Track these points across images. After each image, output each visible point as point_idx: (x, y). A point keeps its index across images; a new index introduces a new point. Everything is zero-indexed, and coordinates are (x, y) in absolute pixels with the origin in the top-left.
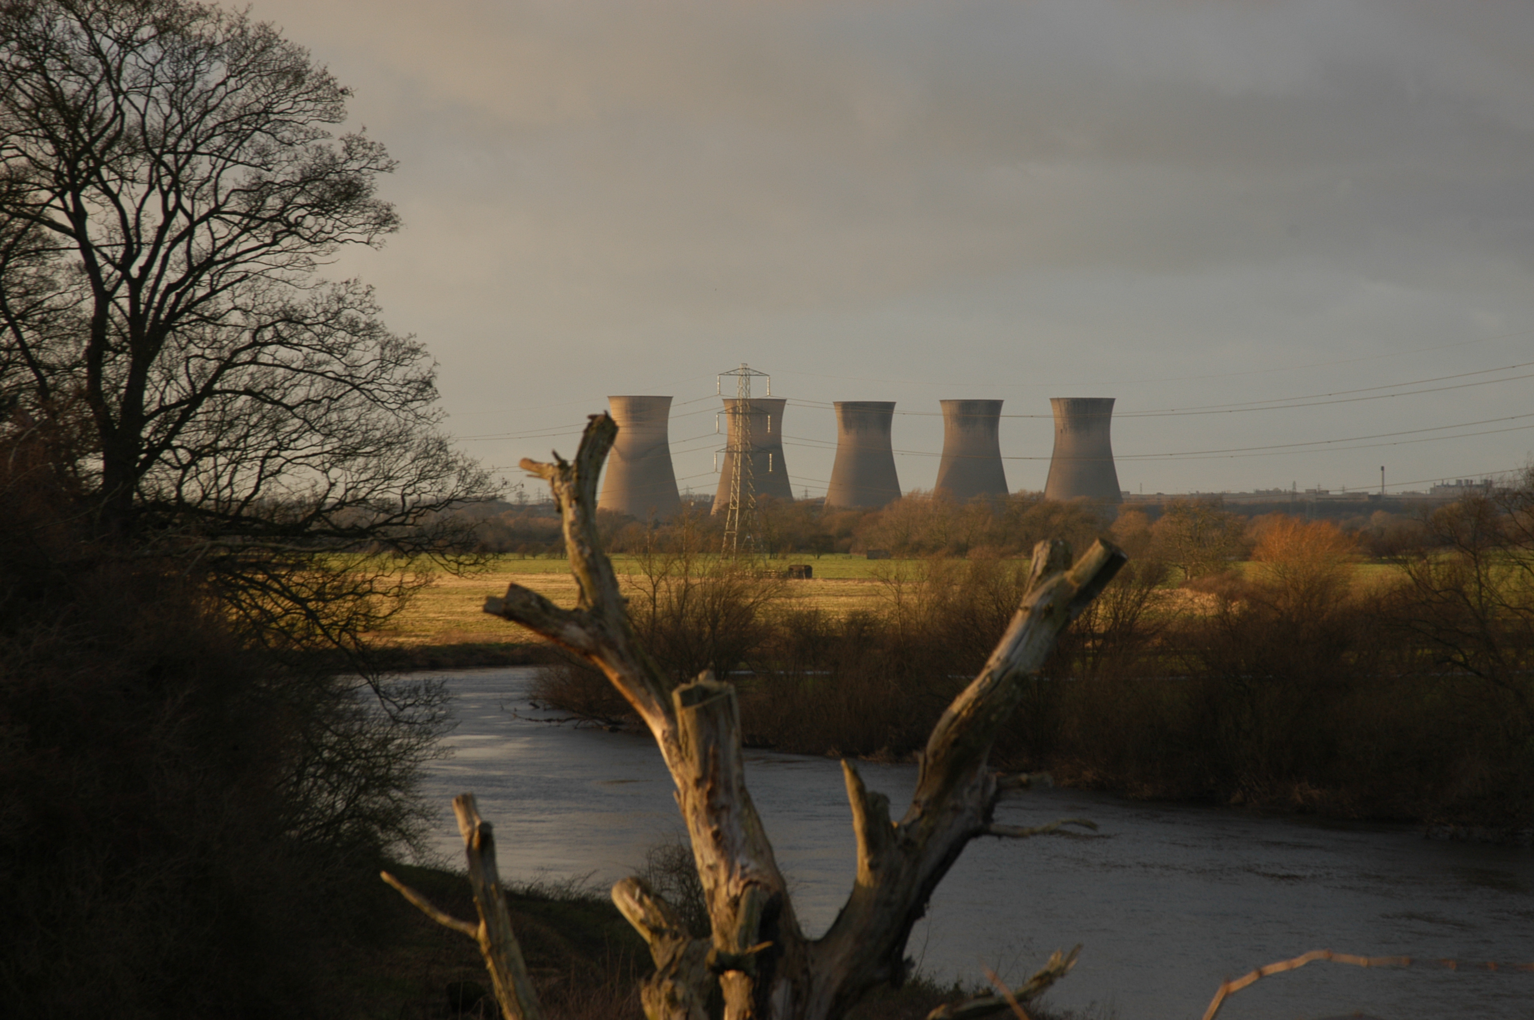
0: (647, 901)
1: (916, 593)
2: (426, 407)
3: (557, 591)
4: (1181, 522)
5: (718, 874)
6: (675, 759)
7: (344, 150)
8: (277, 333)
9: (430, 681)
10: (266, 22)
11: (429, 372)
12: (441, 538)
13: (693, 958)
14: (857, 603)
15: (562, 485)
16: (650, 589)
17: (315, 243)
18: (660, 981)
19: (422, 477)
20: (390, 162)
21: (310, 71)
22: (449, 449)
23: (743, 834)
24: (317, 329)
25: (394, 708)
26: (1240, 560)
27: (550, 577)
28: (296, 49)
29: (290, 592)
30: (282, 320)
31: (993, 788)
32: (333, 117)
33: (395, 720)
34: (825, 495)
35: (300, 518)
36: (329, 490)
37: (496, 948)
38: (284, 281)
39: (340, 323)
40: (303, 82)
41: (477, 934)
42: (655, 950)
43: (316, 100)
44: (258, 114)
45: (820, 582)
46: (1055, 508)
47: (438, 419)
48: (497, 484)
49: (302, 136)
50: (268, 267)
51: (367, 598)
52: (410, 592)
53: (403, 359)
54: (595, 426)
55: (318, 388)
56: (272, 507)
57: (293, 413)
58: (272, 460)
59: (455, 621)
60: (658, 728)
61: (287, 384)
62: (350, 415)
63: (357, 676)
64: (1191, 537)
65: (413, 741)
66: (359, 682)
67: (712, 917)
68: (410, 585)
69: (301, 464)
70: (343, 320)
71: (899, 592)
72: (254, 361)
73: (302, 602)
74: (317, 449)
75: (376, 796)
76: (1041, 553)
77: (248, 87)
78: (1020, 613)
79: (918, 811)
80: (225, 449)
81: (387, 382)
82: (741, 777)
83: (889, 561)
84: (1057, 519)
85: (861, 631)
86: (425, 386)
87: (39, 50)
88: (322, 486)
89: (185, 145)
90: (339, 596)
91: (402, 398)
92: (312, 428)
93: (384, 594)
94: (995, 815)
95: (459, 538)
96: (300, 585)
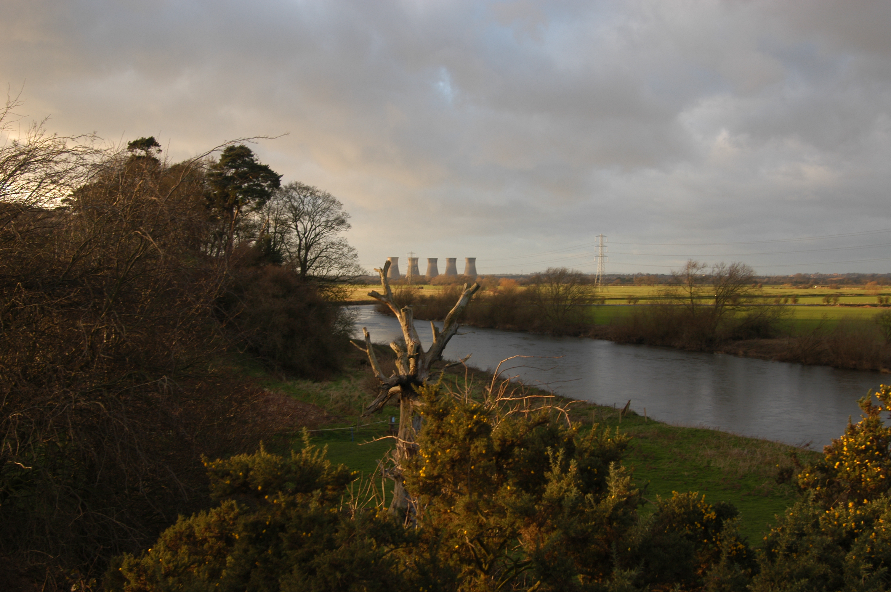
0: (396, 346)
1: (441, 292)
2: (356, 259)
3: (379, 290)
4: (488, 279)
5: (409, 341)
6: (401, 321)
7: (342, 214)
8: (330, 246)
10: (329, 193)
12: (359, 282)
13: (405, 356)
14: (431, 293)
15: (381, 273)
16: (395, 291)
17: (337, 231)
18: (399, 360)
19: (355, 271)
20: (350, 216)
21: (337, 201)
22: (360, 266)
23: (413, 335)
24: (337, 246)
25: (351, 312)
26: (498, 286)
28: (334, 197)
29: (332, 291)
30: (331, 244)
31: (457, 326)
32: (340, 209)
33: (351, 314)
34: (426, 274)
35: (334, 279)
37: (370, 354)
38: (331, 237)
40: (335, 203)
41: (367, 352)
42: (398, 354)
43: (337, 206)
44: (327, 208)
45: (425, 290)
46: (466, 277)
47: (358, 261)
48: (369, 273)
49: (335, 212)
50: (329, 235)
51: (346, 293)
52: (353, 292)
53: (352, 251)
54: (387, 263)
55: (337, 256)
56: (329, 277)
57: (333, 260)
58: (329, 268)
59: (362, 297)
60: (398, 316)
61: (332, 255)
62: (343, 261)
64: (490, 282)
65: (354, 317)
66: (344, 307)
67: (408, 349)
68: (353, 290)
69: (334, 269)
70: (342, 244)
71: (439, 291)
72: (326, 251)
73: (335, 293)
74: (337, 267)
75: (348, 327)
76: (465, 285)
77: (326, 204)
78: (462, 296)
79: (444, 330)
80: (321, 267)
81: (349, 255)
83: (437, 286)
84: (466, 279)
85: (432, 298)
86: (356, 255)
87: (290, 198)
88: (338, 273)
89: (315, 214)
90: (341, 292)
91: (352, 257)
92: (336, 263)
93: (349, 292)
94: (458, 331)
95: (362, 282)
96: (334, 290)
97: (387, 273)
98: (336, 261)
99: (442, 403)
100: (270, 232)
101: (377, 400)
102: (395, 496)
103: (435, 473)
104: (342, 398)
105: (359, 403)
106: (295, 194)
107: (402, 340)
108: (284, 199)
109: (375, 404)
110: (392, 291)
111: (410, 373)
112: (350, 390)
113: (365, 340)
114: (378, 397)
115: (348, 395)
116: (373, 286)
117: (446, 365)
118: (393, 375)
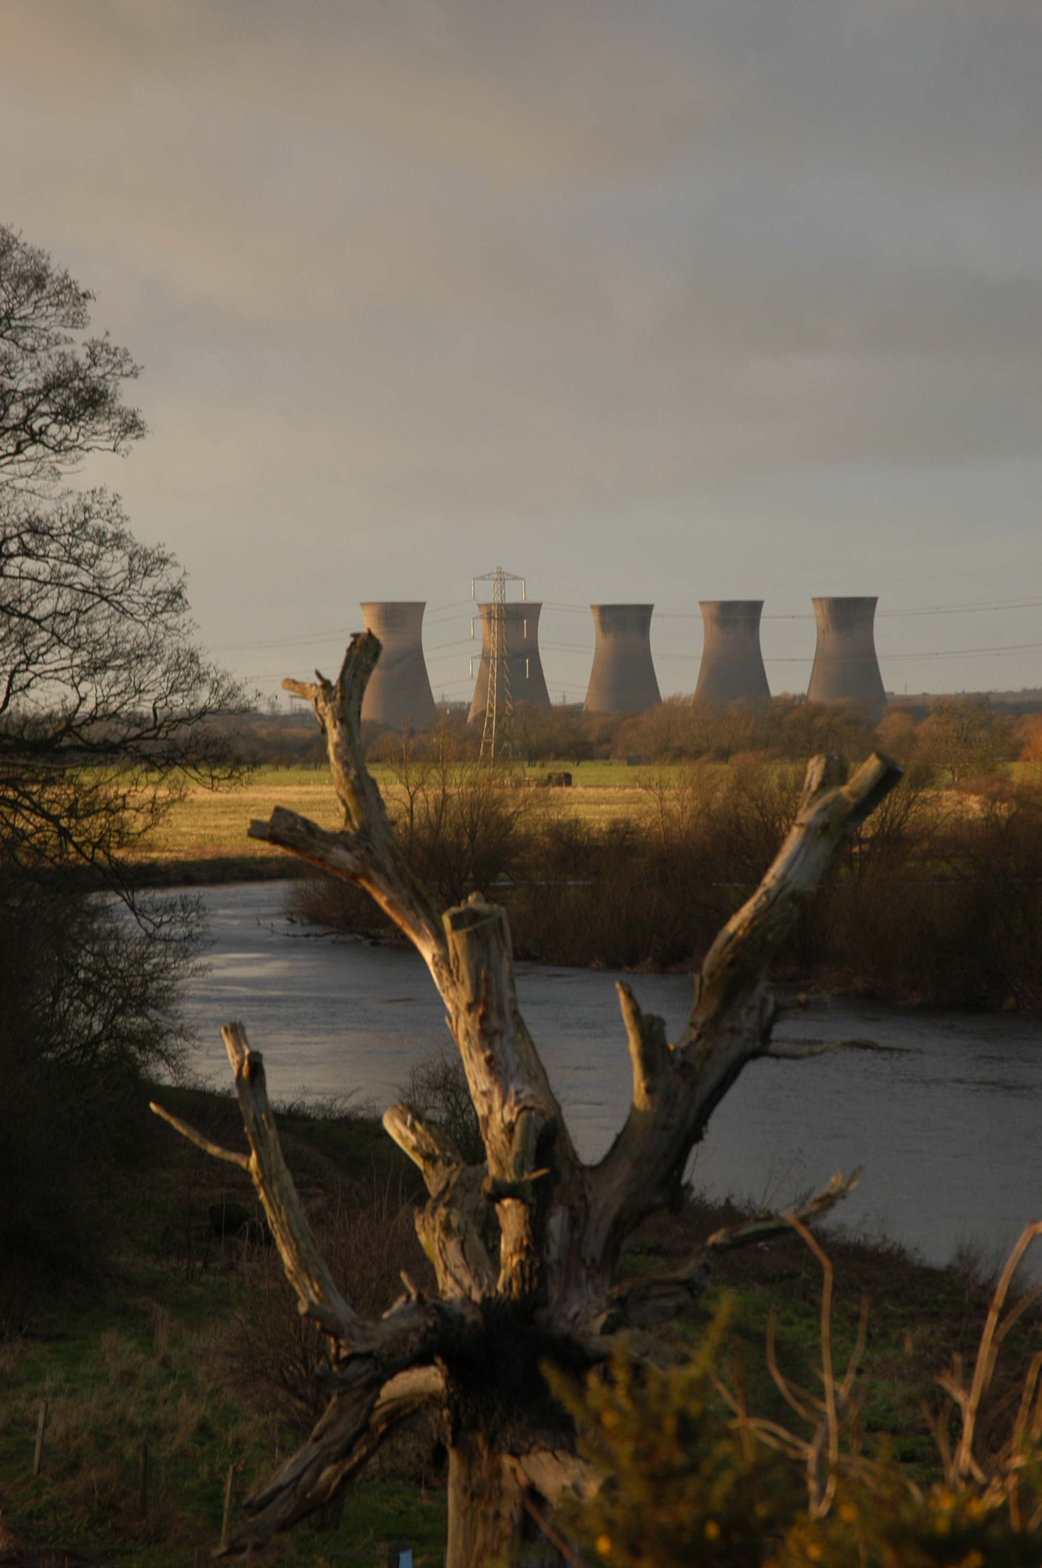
0: (418, 1127)
1: (678, 800)
2: (176, 619)
3: (312, 803)
4: (947, 723)
5: (492, 1100)
6: (446, 984)
7: (87, 355)
8: (23, 544)
9: (186, 897)
11: (179, 583)
12: (194, 752)
13: (468, 1185)
14: (619, 811)
15: (326, 705)
16: (407, 800)
17: (60, 451)
18: (435, 1209)
19: (173, 690)
20: (135, 367)
21: (51, 275)
22: (201, 660)
23: (517, 1059)
24: (64, 540)
25: (151, 928)
26: (1008, 761)
27: (305, 789)
28: (36, 252)
29: (42, 810)
30: (27, 531)
31: (770, 1008)
32: (77, 321)
33: (151, 938)
34: (583, 701)
35: (50, 734)
36: (78, 706)
37: (267, 1180)
38: (29, 491)
39: (87, 534)
40: (44, 287)
41: (248, 1164)
42: (428, 1177)
43: (57, 305)
45: (580, 789)
46: (818, 711)
47: (188, 631)
48: (250, 696)
49: (44, 342)
50: (12, 477)
51: (121, 814)
52: (165, 808)
53: (151, 570)
54: (358, 644)
55: (66, 600)
56: (22, 723)
57: (40, 626)
58: (21, 674)
59: (208, 835)
60: (428, 951)
61: (34, 597)
62: (100, 628)
63: (112, 893)
64: (958, 738)
65: (170, 960)
66: (113, 899)
67: (487, 1143)
68: (164, 800)
69: (50, 678)
70: (89, 530)
71: (662, 799)
73: (55, 819)
74: (67, 663)
75: (133, 1016)
76: (815, 769)
78: (795, 830)
79: (694, 1034)
81: (135, 593)
82: (514, 1001)
83: (650, 767)
84: (820, 722)
85: (623, 840)
86: (175, 596)
88: (73, 700)
90: (91, 811)
91: (152, 609)
92: (60, 641)
93: (137, 810)
94: (774, 1035)
95: (212, 751)
96: (53, 802)
97: (361, 698)
101: (310, 1450)
104: (102, 1441)
105: (204, 1470)
109: (299, 1477)
110: (389, 804)
111: (500, 1287)
112: (148, 1388)
113: (236, 1094)
114: (315, 1432)
115: (139, 1421)
116: (285, 774)
117: (707, 1238)
118: (403, 1299)
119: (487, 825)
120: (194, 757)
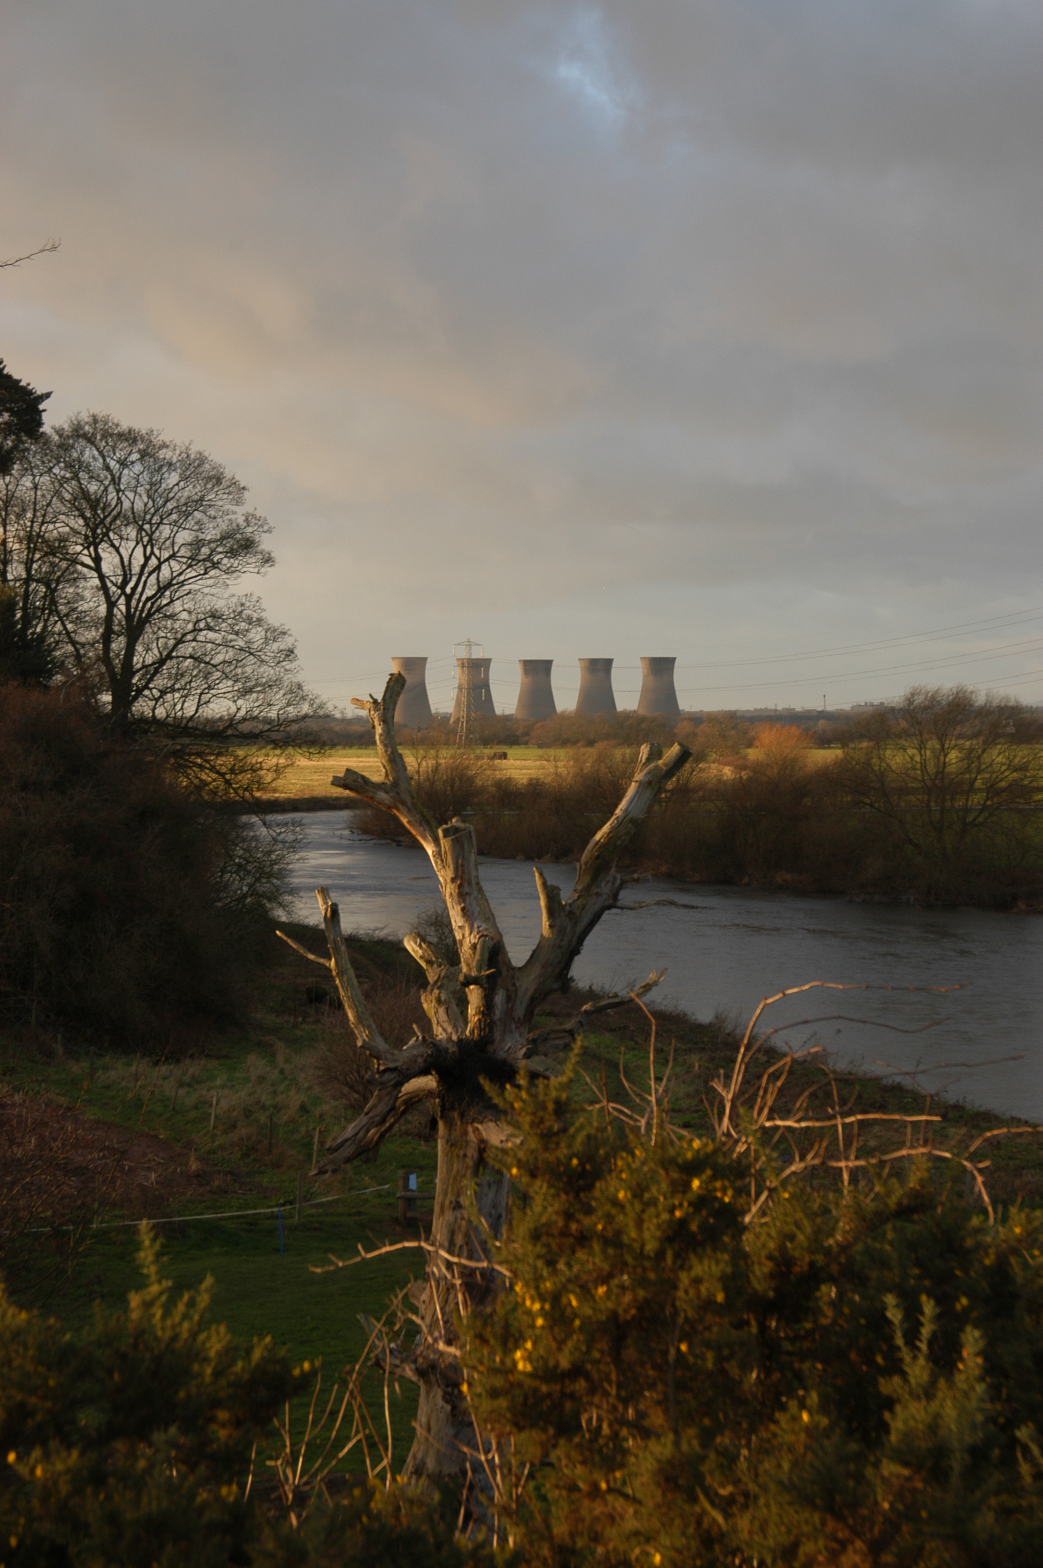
0: (424, 945)
1: (565, 768)
2: (291, 665)
3: (364, 767)
4: (713, 727)
5: (465, 931)
6: (440, 867)
7: (244, 521)
8: (207, 624)
9: (294, 819)
10: (201, 450)
11: (292, 645)
12: (300, 739)
13: (451, 977)
14: (533, 773)
15: (375, 713)
16: (416, 766)
17: (228, 573)
18: (432, 990)
19: (288, 705)
20: (270, 527)
21: (226, 477)
22: (304, 688)
23: (479, 909)
24: (230, 621)
25: (274, 834)
26: (747, 748)
27: (360, 759)
28: (218, 465)
29: (216, 769)
30: (210, 616)
31: (618, 882)
32: (239, 502)
33: (275, 841)
34: (514, 712)
35: (221, 728)
36: (237, 713)
37: (341, 973)
38: (211, 595)
39: (242, 618)
40: (221, 483)
41: (330, 965)
42: (429, 973)
43: (229, 493)
44: (197, 501)
45: (512, 761)
46: (643, 719)
47: (297, 672)
48: (331, 709)
49: (221, 513)
50: (203, 587)
51: (259, 772)
52: (283, 769)
53: (277, 638)
54: (393, 679)
55: (230, 654)
56: (205, 722)
57: (216, 669)
58: (205, 695)
60: (430, 849)
61: (213, 653)
62: (249, 670)
63: (254, 816)
64: (719, 735)
65: (285, 853)
66: (254, 819)
67: (461, 955)
68: (282, 765)
69: (221, 697)
70: (244, 616)
71: (556, 767)
72: (194, 640)
73: (223, 775)
74: (230, 689)
75: (265, 883)
76: (644, 750)
77: (191, 486)
78: (633, 784)
79: (576, 895)
80: (179, 689)
81: (268, 651)
82: (477, 877)
83: (550, 750)
84: (644, 725)
85: (535, 789)
86: (290, 653)
87: (76, 467)
88: (233, 709)
89: (156, 519)
90: (243, 771)
91: (277, 660)
92: (227, 677)
93: (268, 770)
94: (620, 897)
95: (309, 738)
96: (221, 765)
97: (394, 709)
98: (228, 670)
99: (580, 1139)
100: (10, 577)
101: (363, 1119)
102: (420, 1431)
103: (564, 1362)
104: (248, 1113)
105: (303, 1129)
106: (89, 454)
107: (441, 923)
108: (56, 470)
109: (356, 1134)
110: (409, 768)
111: (467, 1033)
112: (273, 1085)
113: (323, 926)
114: (366, 1110)
115: (268, 1103)
116: (349, 751)
117: (582, 1005)
118: (415, 1039)
119: (461, 780)
120: (299, 741)
